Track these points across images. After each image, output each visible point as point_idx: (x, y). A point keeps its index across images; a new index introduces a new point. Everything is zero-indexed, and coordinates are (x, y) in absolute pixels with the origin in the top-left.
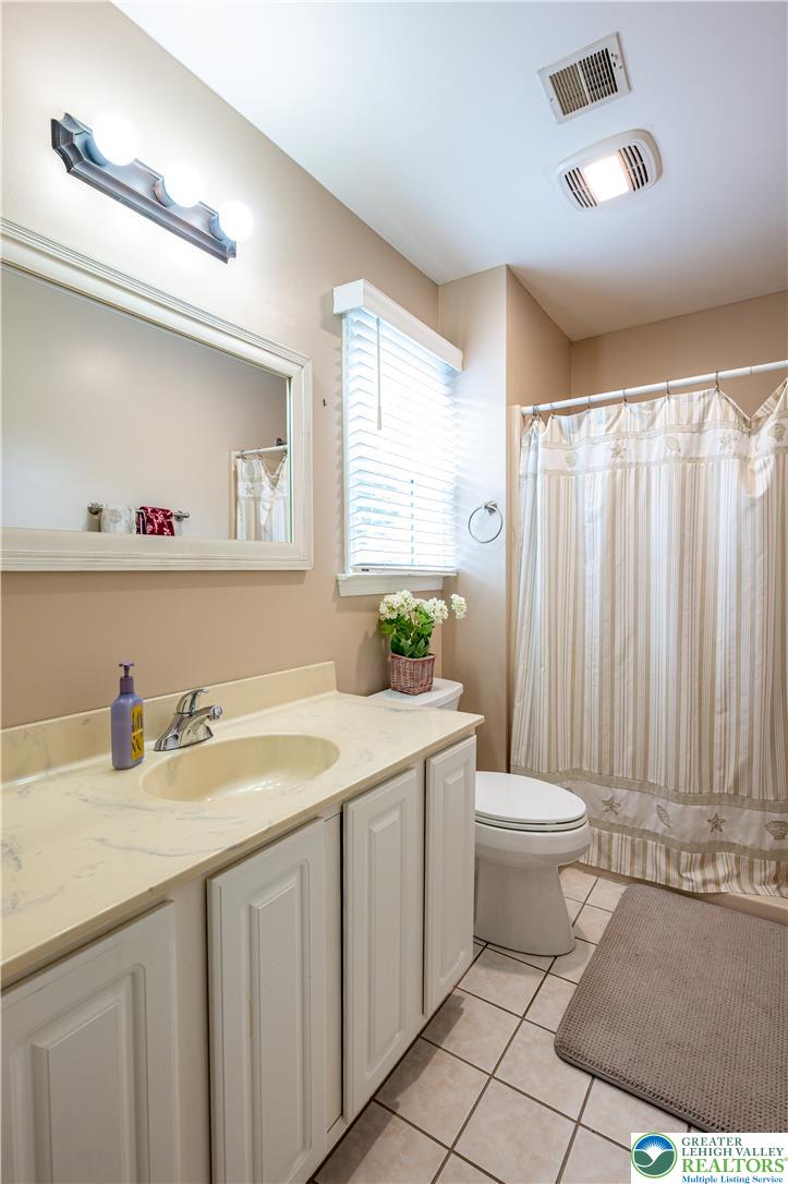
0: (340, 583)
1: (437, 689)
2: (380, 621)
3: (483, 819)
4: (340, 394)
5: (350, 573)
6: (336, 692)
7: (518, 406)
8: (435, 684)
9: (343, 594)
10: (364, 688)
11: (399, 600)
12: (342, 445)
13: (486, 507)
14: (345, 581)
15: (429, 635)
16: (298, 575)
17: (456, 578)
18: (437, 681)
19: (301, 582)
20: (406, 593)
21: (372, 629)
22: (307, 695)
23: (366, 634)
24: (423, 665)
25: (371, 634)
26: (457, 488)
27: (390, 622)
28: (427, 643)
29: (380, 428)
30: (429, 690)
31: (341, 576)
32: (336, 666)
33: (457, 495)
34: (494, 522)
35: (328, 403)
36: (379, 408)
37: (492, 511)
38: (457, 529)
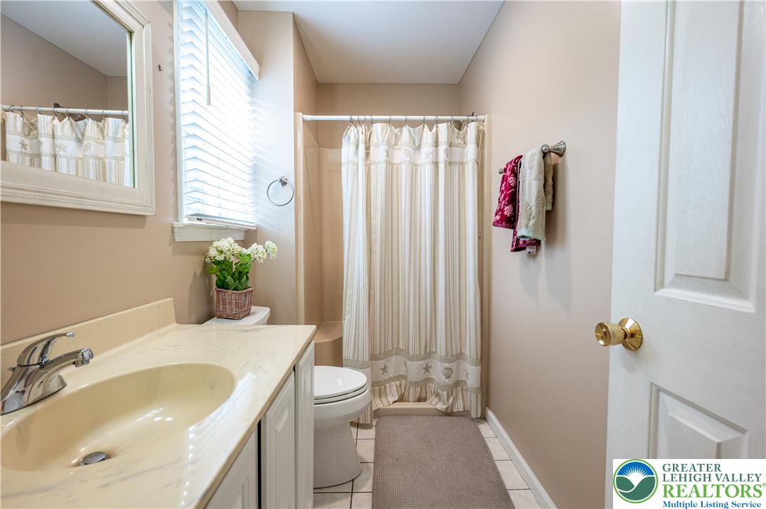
0: (176, 230)
1: (254, 313)
2: (205, 263)
4: (172, 64)
5: (186, 221)
6: (175, 325)
7: (301, 114)
8: (251, 310)
9: (177, 239)
10: (194, 318)
11: (226, 245)
12: (175, 110)
13: (281, 180)
14: (179, 228)
15: (248, 272)
16: (136, 220)
17: (255, 231)
18: (253, 308)
19: (143, 227)
20: (231, 240)
21: (199, 270)
22: (151, 330)
23: (195, 273)
24: (246, 296)
25: (198, 274)
26: (255, 165)
27: (218, 263)
28: (248, 278)
29: (209, 103)
30: (248, 314)
31: (176, 224)
32: (174, 300)
33: (256, 171)
34: (287, 192)
35: (162, 68)
36: (209, 88)
37: (284, 183)
38: (256, 196)
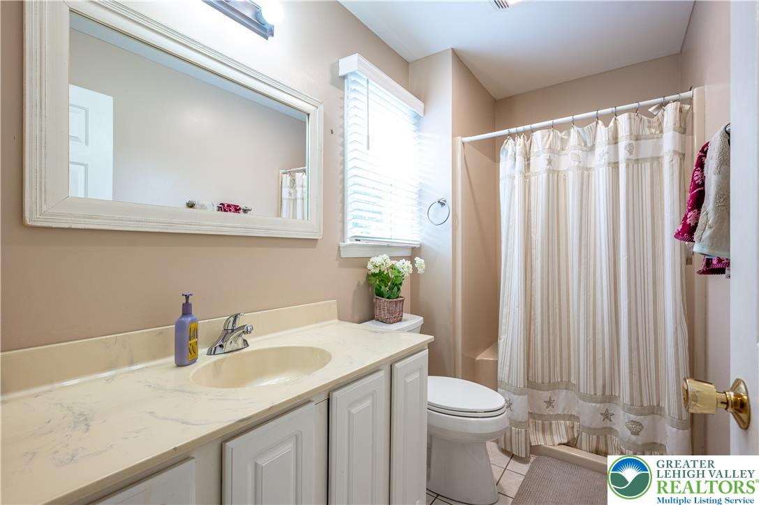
0: (341, 248)
1: (406, 320)
2: (368, 275)
3: (432, 408)
4: (342, 126)
5: (348, 242)
6: (337, 320)
7: (460, 137)
8: (403, 317)
9: (343, 256)
10: (357, 318)
11: (380, 261)
12: (344, 159)
13: (439, 202)
14: (344, 247)
15: (401, 284)
16: (311, 242)
17: (420, 248)
18: (405, 316)
19: (315, 247)
20: (385, 256)
21: (362, 280)
22: (317, 322)
23: (359, 283)
24: (396, 304)
25: (362, 283)
26: (420, 190)
27: (374, 275)
28: (399, 289)
29: (368, 148)
30: (400, 320)
31: (342, 244)
32: (337, 302)
33: (420, 194)
34: (444, 212)
35: (334, 132)
36: (368, 136)
37: (443, 204)
38: (421, 217)
